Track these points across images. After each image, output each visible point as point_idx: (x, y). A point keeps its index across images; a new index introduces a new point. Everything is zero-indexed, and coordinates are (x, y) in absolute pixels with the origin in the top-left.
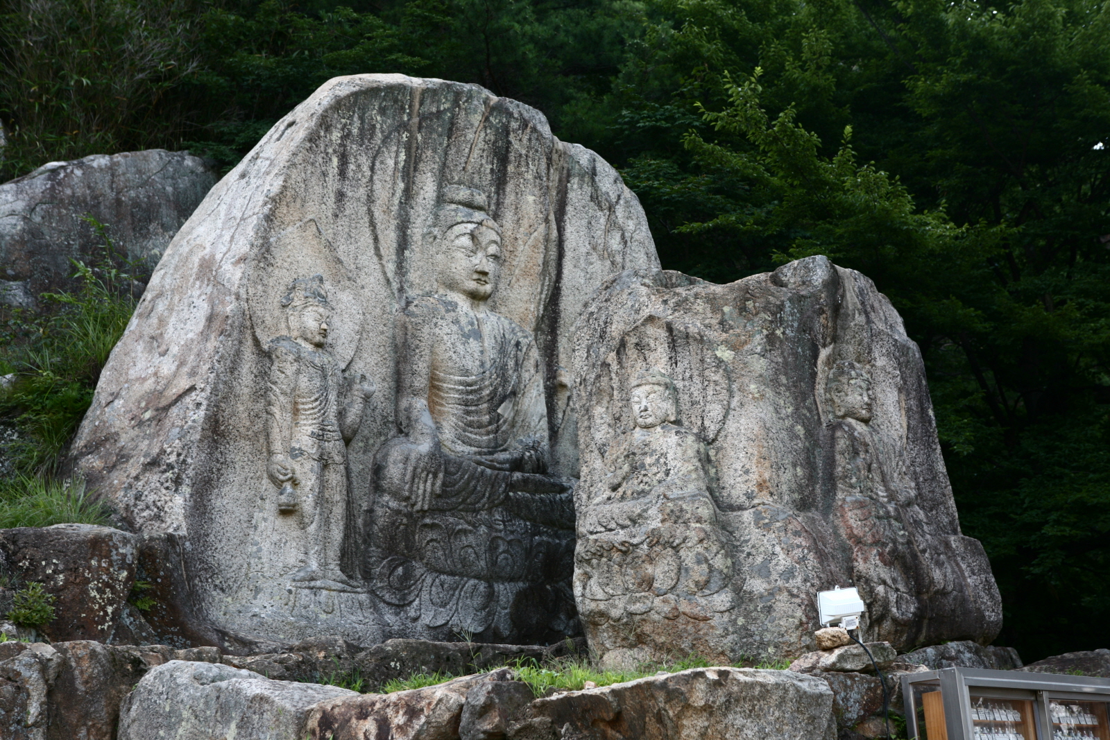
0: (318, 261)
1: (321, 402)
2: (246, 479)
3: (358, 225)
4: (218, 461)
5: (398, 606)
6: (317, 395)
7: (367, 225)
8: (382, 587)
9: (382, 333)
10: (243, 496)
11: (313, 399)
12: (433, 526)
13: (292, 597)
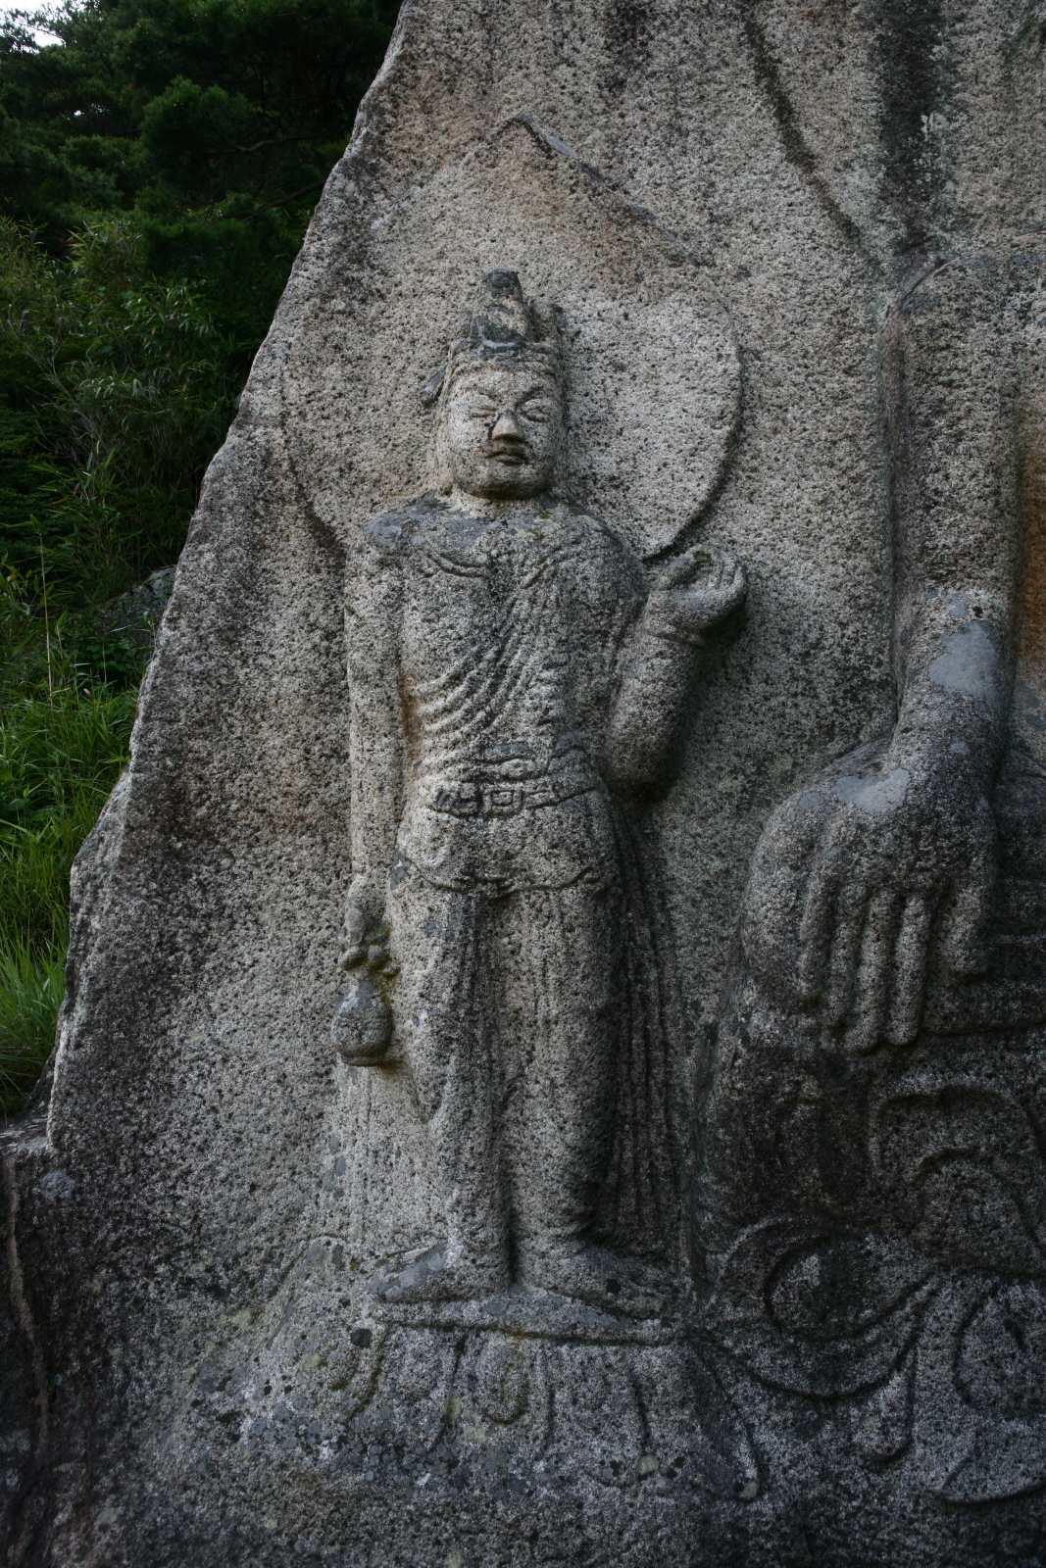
0: (550, 240)
1: (475, 684)
2: (302, 950)
3: (711, 89)
4: (192, 912)
5: (812, 1400)
6: (457, 663)
7: (749, 78)
8: (743, 1323)
9: (841, 398)
10: (294, 1002)
11: (444, 678)
12: (947, 1101)
13: (366, 1360)
